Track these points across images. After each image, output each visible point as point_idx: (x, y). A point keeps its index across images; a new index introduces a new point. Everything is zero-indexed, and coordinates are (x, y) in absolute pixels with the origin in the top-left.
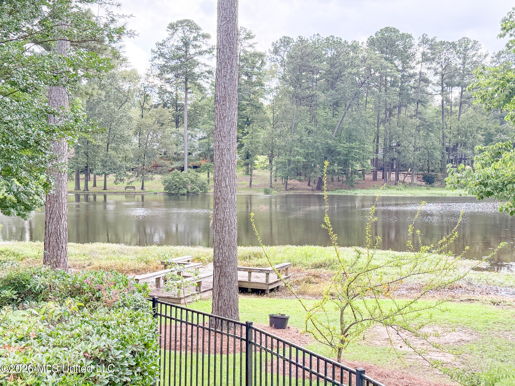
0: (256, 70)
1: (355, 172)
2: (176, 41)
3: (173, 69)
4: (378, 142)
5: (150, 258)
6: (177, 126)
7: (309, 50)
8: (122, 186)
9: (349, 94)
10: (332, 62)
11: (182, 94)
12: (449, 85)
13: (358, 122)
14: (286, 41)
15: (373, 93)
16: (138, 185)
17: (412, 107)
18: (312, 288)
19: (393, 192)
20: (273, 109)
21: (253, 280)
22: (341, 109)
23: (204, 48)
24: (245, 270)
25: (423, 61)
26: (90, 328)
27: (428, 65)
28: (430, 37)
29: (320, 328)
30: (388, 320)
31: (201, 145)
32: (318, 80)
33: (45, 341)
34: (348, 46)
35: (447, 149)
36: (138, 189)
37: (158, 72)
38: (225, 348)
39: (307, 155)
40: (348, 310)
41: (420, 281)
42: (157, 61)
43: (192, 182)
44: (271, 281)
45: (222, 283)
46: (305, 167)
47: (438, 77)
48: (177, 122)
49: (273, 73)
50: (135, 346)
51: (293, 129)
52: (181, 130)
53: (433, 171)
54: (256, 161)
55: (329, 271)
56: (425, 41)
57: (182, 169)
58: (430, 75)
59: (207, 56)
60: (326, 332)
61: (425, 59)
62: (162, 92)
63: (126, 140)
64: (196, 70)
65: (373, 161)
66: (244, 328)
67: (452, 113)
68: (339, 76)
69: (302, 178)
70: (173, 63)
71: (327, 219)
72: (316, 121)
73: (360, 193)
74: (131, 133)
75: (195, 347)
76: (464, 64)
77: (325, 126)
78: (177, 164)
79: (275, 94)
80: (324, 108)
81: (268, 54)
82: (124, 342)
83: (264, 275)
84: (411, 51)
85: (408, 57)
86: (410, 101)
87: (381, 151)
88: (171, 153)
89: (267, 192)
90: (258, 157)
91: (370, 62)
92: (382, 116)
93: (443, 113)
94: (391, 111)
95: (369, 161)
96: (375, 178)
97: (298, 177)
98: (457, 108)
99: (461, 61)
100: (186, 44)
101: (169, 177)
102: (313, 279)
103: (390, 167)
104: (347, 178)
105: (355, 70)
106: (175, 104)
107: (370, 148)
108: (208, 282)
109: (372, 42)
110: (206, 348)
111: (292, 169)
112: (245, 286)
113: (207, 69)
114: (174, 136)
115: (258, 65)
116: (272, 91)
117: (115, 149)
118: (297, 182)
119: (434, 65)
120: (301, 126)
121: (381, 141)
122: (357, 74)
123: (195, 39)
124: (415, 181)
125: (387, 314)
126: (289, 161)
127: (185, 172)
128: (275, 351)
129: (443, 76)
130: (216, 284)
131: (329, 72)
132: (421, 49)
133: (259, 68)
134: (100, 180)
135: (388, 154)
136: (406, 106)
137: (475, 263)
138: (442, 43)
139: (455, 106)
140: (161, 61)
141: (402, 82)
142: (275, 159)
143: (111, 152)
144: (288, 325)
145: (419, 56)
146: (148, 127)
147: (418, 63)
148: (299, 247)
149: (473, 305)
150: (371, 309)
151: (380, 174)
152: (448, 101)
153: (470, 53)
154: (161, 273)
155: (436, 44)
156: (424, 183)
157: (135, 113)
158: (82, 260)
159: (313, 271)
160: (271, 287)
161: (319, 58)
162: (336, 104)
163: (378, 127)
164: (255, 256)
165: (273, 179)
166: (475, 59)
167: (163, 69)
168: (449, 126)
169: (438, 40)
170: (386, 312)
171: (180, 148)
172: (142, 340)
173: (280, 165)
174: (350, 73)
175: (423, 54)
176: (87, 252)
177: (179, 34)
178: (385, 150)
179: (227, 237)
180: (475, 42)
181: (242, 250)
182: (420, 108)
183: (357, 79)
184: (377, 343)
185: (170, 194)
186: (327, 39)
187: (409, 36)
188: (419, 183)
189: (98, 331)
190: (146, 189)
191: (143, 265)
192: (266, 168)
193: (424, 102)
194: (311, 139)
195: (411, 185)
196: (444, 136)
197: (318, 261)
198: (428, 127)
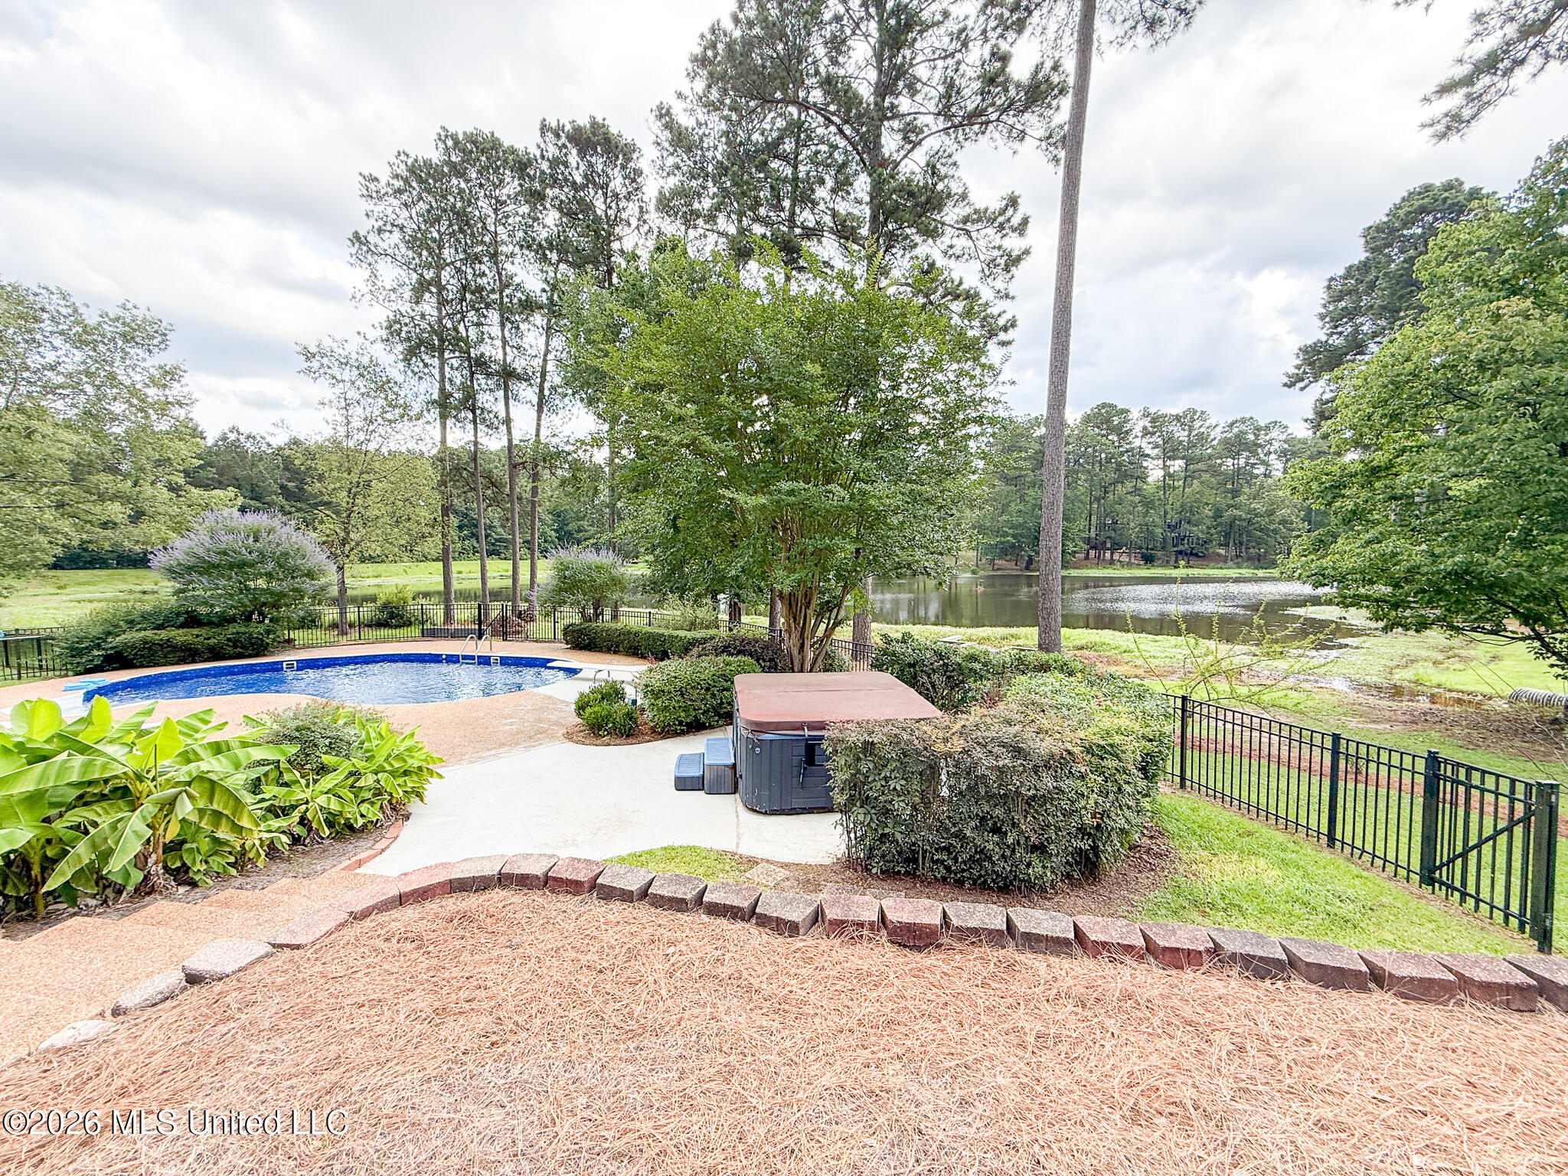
4: (1090, 520)
12: (1169, 458)
17: (1130, 483)
19: (1110, 573)
25: (1142, 435)
27: (1148, 439)
28: (1152, 411)
35: (1169, 526)
39: (1016, 536)
46: (1014, 547)
47: (1159, 451)
53: (1153, 550)
56: (1145, 414)
58: (1150, 450)
61: (1146, 432)
65: (1084, 540)
67: (1174, 488)
76: (1189, 436)
84: (1129, 426)
85: (1125, 432)
86: (1128, 477)
87: (1093, 529)
89: (974, 572)
93: (1164, 489)
94: (1106, 488)
96: (1087, 558)
97: (1006, 558)
98: (1181, 483)
99: (1186, 433)
103: (1104, 546)
107: (1082, 525)
109: (1086, 419)
118: (1004, 562)
119: (1155, 438)
121: (1094, 519)
124: (1132, 560)
126: (997, 542)
129: (1164, 449)
132: (1141, 423)
135: (1102, 532)
136: (1123, 483)
138: (1165, 416)
139: (1179, 480)
145: (1138, 430)
147: (1137, 438)
151: (1092, 554)
152: (1170, 475)
153: (1197, 424)
155: (1157, 417)
156: (1143, 563)
163: (1090, 505)
166: (1202, 430)
168: (1171, 502)
169: (1160, 413)
175: (1143, 428)
178: (1099, 529)
180: (1203, 413)
182: (1140, 484)
187: (1127, 411)
188: (1137, 562)
193: (1143, 478)
194: (1021, 520)
195: (1129, 565)
196: (1166, 513)
197: (1079, 643)
198: (1148, 504)
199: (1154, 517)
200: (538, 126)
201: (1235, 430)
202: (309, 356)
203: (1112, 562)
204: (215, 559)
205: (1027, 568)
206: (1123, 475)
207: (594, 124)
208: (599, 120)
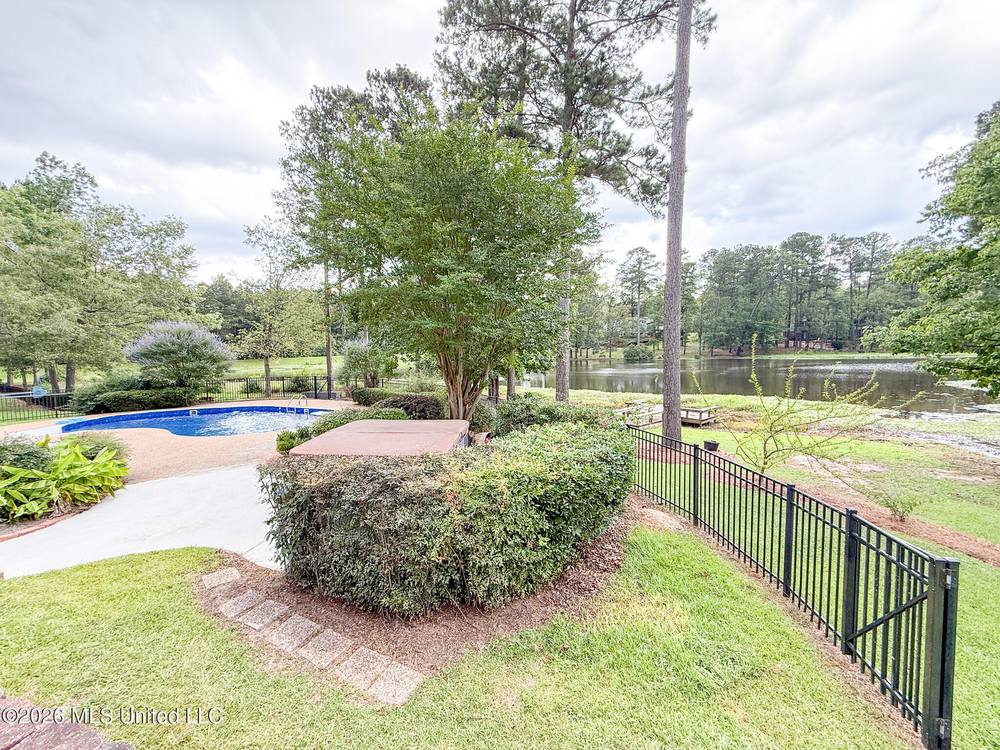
0: (688, 274)
1: (770, 342)
2: (633, 261)
3: (631, 279)
4: (789, 319)
5: (617, 400)
6: (633, 316)
7: (730, 257)
8: (597, 356)
9: (765, 284)
10: (751, 264)
11: (636, 295)
12: (856, 271)
13: (772, 305)
14: (713, 252)
15: (785, 283)
16: (607, 354)
17: (822, 291)
18: (736, 425)
19: (805, 357)
20: (702, 300)
21: (689, 417)
22: (758, 297)
23: (652, 264)
24: (684, 410)
25: (832, 254)
26: (595, 439)
27: (837, 257)
28: (839, 236)
29: (748, 452)
30: (808, 451)
31: (649, 328)
32: (738, 277)
33: (570, 445)
34: (764, 251)
35: (856, 322)
36: (607, 357)
37: (621, 282)
38: (673, 459)
39: (728, 332)
40: (771, 441)
41: (831, 423)
42: (619, 276)
43: (643, 352)
44: (703, 419)
45: (670, 418)
46: (727, 339)
47: (847, 266)
48: (633, 314)
49: (701, 276)
50: (624, 453)
51: (718, 313)
52: (635, 318)
53: (841, 339)
54: (688, 337)
55: (749, 413)
56: (834, 239)
57: (636, 344)
58: (839, 265)
59: (654, 268)
60: (752, 456)
61: (834, 252)
62: (623, 295)
63: (601, 327)
64: (646, 279)
65: (785, 333)
66: (693, 448)
67: (860, 293)
68: (756, 273)
69: (725, 347)
70: (630, 276)
71: (753, 376)
72: (736, 307)
73: (774, 357)
74: (603, 322)
75: (652, 457)
76: (873, 253)
77: (744, 309)
78: (633, 340)
79: (704, 290)
80: (743, 297)
81: (698, 262)
82: (617, 450)
83: (699, 414)
84: (821, 248)
85: (817, 253)
86: (820, 286)
87: (792, 325)
88: (629, 334)
89: (697, 358)
90: (690, 334)
91: (782, 260)
92: (794, 299)
93: (851, 294)
94: (801, 295)
95: (782, 334)
96: (787, 346)
97: (721, 347)
98: (866, 289)
99: (870, 251)
100: (640, 263)
101: (627, 349)
102: (736, 419)
103: (800, 338)
104: (762, 346)
105: (770, 267)
106: (632, 302)
107: (783, 323)
108: (659, 417)
109: (785, 246)
110: (660, 459)
111: (717, 341)
112: (685, 421)
113: (654, 277)
114: (630, 322)
115: (690, 271)
116: (701, 287)
117: (593, 333)
118: (721, 350)
119: (843, 257)
120: (724, 311)
121: (793, 318)
122: (772, 270)
123: (646, 259)
124: (824, 347)
125: (807, 446)
126: (715, 336)
127: (638, 345)
128: (717, 465)
129: (851, 264)
130: (665, 418)
131: (748, 271)
132: (830, 246)
133: (691, 273)
134: (584, 352)
135: (799, 328)
136: (816, 291)
137: (885, 411)
138: (850, 239)
139: (864, 287)
140: (623, 276)
141: (812, 273)
142: (703, 334)
143: (590, 334)
144: (718, 449)
145: (828, 251)
146: (613, 318)
147: (828, 256)
148: (724, 396)
149: (883, 444)
150: (792, 442)
151: (791, 343)
152: (856, 283)
153: (879, 244)
154: (626, 410)
155: (844, 240)
156: (832, 349)
157: (605, 309)
158: (576, 400)
159: (736, 413)
160: (703, 423)
161: (740, 261)
162: (754, 294)
163: (790, 307)
164: (690, 401)
165: (702, 348)
166: (884, 248)
167: (624, 280)
168: (857, 303)
169: (846, 237)
170: (806, 445)
171: (634, 329)
172: (628, 450)
173: (707, 339)
174: (765, 270)
175: (833, 249)
176: (578, 395)
177: (635, 256)
178: (796, 325)
179: (673, 388)
180: (884, 235)
181: (683, 397)
182: (830, 291)
183: (771, 273)
184: (795, 467)
185: (628, 360)
186: (747, 247)
187: (818, 237)
188: (828, 349)
189: (600, 442)
190: (612, 357)
191: (613, 404)
192: (696, 341)
193: (833, 286)
194: (732, 320)
195: (820, 351)
196: (852, 312)
197: (740, 406)
198: (837, 305)
199: (843, 314)
200: (366, 75)
201: (913, 246)
202: (250, 232)
203: (806, 349)
204: (154, 349)
205: (738, 355)
206: (815, 284)
207: (400, 69)
208: (402, 66)
